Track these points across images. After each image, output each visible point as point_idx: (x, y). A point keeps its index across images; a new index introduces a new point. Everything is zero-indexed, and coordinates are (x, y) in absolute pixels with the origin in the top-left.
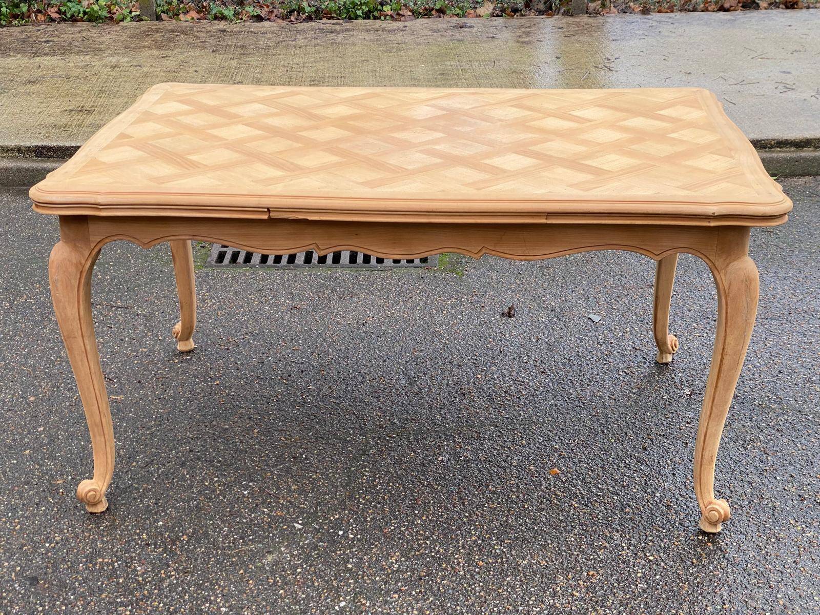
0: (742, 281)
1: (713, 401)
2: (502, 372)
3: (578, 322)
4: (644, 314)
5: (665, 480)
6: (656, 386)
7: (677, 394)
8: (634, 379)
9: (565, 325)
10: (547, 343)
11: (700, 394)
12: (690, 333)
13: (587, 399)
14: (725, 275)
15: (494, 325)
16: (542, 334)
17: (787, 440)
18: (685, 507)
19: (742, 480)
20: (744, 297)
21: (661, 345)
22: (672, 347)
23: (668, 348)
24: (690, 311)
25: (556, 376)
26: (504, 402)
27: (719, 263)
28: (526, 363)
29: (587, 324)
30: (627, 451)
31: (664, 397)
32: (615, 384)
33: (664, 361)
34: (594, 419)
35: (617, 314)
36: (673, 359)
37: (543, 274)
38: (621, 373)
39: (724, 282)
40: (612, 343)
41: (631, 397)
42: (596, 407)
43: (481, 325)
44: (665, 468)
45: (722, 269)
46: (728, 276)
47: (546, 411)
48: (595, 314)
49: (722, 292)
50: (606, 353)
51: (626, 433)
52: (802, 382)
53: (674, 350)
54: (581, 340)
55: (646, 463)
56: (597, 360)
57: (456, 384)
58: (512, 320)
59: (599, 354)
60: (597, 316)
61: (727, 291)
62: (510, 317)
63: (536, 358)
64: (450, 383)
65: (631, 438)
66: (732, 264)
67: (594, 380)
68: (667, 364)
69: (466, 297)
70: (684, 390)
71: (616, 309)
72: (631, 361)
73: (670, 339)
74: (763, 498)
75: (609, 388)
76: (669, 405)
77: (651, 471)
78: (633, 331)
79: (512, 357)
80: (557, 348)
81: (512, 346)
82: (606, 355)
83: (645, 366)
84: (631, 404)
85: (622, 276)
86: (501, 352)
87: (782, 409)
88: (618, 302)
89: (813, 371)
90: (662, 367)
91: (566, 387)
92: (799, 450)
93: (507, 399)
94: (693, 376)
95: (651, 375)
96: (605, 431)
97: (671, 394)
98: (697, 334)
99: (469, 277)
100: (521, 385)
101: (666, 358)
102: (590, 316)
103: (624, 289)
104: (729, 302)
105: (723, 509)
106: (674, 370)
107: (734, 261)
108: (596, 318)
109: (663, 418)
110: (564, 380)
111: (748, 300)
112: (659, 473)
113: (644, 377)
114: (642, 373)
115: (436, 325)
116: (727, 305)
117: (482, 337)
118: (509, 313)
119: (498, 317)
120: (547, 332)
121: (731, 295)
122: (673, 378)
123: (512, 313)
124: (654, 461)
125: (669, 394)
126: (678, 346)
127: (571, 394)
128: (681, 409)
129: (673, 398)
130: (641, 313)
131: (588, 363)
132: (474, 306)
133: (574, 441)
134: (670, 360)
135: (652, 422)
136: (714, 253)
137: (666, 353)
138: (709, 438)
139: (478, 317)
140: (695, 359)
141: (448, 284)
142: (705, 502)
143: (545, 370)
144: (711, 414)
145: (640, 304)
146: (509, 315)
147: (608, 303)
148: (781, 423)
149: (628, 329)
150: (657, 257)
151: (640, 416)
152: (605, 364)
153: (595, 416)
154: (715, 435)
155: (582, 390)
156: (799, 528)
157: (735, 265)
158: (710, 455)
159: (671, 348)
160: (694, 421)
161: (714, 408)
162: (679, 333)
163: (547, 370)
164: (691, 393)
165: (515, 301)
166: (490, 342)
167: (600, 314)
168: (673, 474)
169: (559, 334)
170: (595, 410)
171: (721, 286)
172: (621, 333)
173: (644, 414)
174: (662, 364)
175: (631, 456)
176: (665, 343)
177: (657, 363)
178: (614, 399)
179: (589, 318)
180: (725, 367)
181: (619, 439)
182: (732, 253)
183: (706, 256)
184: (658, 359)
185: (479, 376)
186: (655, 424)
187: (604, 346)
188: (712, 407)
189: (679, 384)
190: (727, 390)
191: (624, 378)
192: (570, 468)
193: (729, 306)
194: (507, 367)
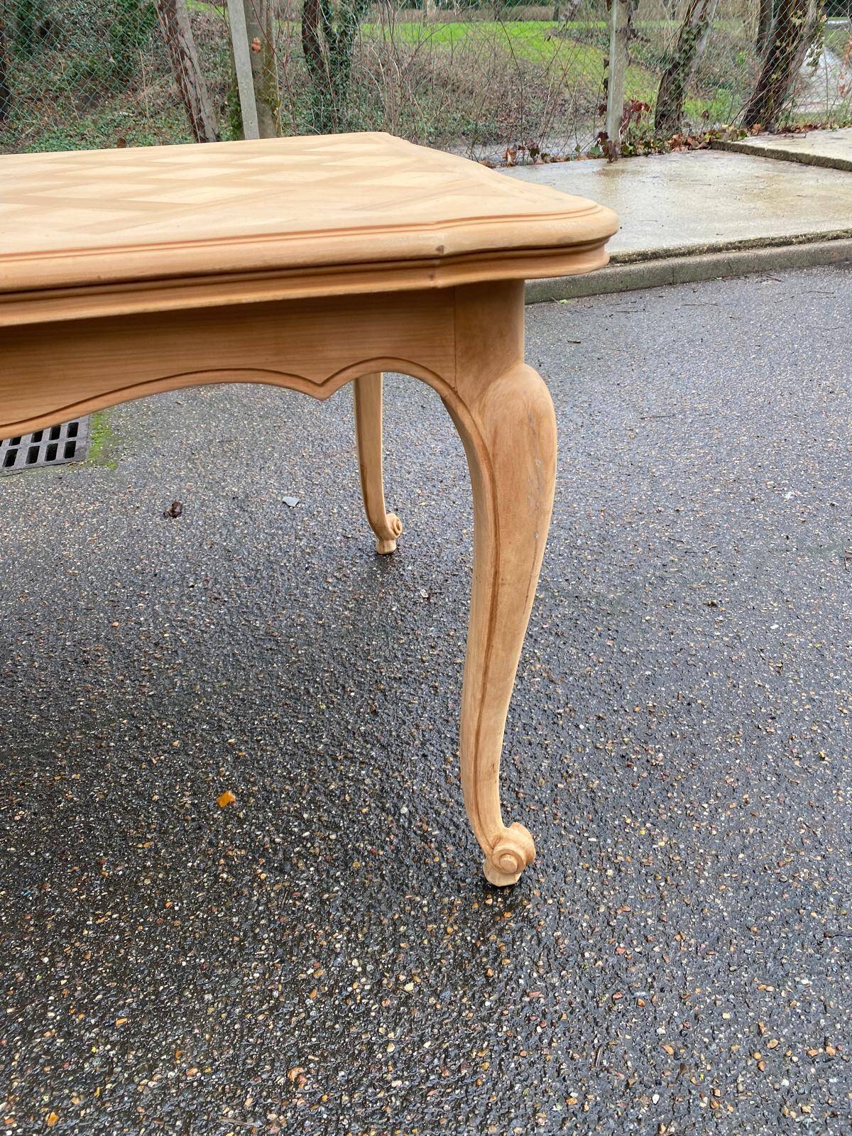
0: (521, 422)
1: (485, 673)
2: (153, 610)
3: (268, 510)
4: (353, 486)
5: (412, 772)
6: (380, 591)
7: (410, 599)
8: (349, 586)
9: (250, 517)
10: (225, 549)
11: (440, 593)
12: (414, 504)
13: (282, 634)
14: (481, 413)
15: (151, 532)
16: (218, 536)
17: (574, 651)
18: (452, 829)
19: (530, 744)
20: (529, 459)
21: (379, 530)
22: (394, 530)
23: (389, 533)
24: (409, 473)
25: (236, 602)
26: (150, 665)
27: (465, 386)
28: (193, 586)
29: (281, 511)
30: (348, 722)
31: (394, 609)
32: (323, 600)
33: (387, 550)
34: (294, 669)
35: (320, 490)
36: (398, 545)
37: (223, 450)
38: (330, 580)
39: (481, 429)
40: (315, 534)
41: (346, 617)
42: (296, 646)
43: (131, 534)
44: (409, 744)
45: (472, 401)
46: (488, 414)
47: (217, 670)
48: (291, 495)
49: (480, 454)
50: (308, 550)
51: (344, 687)
52: (567, 551)
53: (397, 534)
54: (273, 536)
55: (378, 741)
56: (296, 564)
57: (77, 644)
58: (177, 521)
59: (298, 554)
60: (294, 498)
61: (490, 449)
62: (175, 517)
63: (207, 576)
64: (68, 643)
65: (353, 694)
66: (492, 386)
67: (293, 598)
68: (391, 554)
69: (116, 497)
70: (419, 591)
71: (317, 485)
72: (342, 557)
73: (391, 519)
74: (570, 776)
75: (314, 608)
76: (402, 620)
77: (388, 757)
78: (342, 512)
79: (172, 581)
80: (238, 555)
81: (173, 562)
82: (309, 554)
83: (362, 561)
84: (348, 630)
85: (322, 440)
86: (156, 575)
87: (553, 597)
88: (320, 474)
89: (574, 532)
90: (384, 558)
91: (252, 618)
92: (595, 666)
93: (156, 658)
94: (427, 566)
95: (372, 574)
96: (311, 690)
97: (402, 601)
98: (423, 504)
99: (125, 468)
100: (181, 627)
101: (389, 546)
102: (285, 499)
103: (326, 456)
104: (497, 474)
105: (523, 848)
106: (401, 561)
107: (499, 374)
108: (292, 501)
109: (396, 646)
110: (247, 607)
111: (538, 462)
112: (402, 761)
113: (363, 579)
114: (359, 575)
115: (65, 546)
116: (493, 480)
117: (130, 554)
118: (173, 511)
119: (158, 519)
120: (225, 532)
121: (500, 459)
122: (402, 575)
123: (177, 510)
124: (391, 735)
125: (399, 601)
126: (401, 528)
127: (258, 629)
128: (418, 623)
129: (405, 607)
130: (350, 485)
131: (283, 570)
132: (125, 508)
133: (261, 721)
134: (394, 547)
135: (380, 657)
136: (452, 364)
137: (387, 539)
138: (485, 739)
139: (129, 525)
140: (426, 539)
141: (93, 482)
142: (491, 840)
143: (220, 594)
144: (483, 697)
145: (348, 474)
146: (174, 514)
147: (306, 478)
148: (557, 621)
149: (335, 511)
150: (322, 390)
151: (362, 649)
152: (307, 569)
153: (295, 662)
154: (494, 731)
155: (274, 619)
156: (643, 832)
157: (502, 386)
158: (490, 764)
159: (393, 532)
160: (440, 642)
161: (488, 685)
162: (400, 505)
163: (223, 593)
164: (429, 594)
165: (184, 493)
166: (141, 560)
167: (297, 494)
168: (424, 756)
169: (242, 532)
170: (295, 651)
171: (476, 441)
172: (326, 518)
173: (368, 645)
174: (385, 555)
175: (354, 734)
176: (385, 527)
177: (377, 554)
178: (322, 626)
179: (284, 503)
180: (503, 608)
181: (333, 702)
182: (492, 357)
183: (434, 373)
184: (378, 548)
185: (116, 624)
186: (386, 660)
187: (305, 540)
188: (484, 685)
189: (410, 583)
190: (510, 649)
191: (334, 586)
192: (254, 784)
193: (499, 483)
194: (162, 600)
